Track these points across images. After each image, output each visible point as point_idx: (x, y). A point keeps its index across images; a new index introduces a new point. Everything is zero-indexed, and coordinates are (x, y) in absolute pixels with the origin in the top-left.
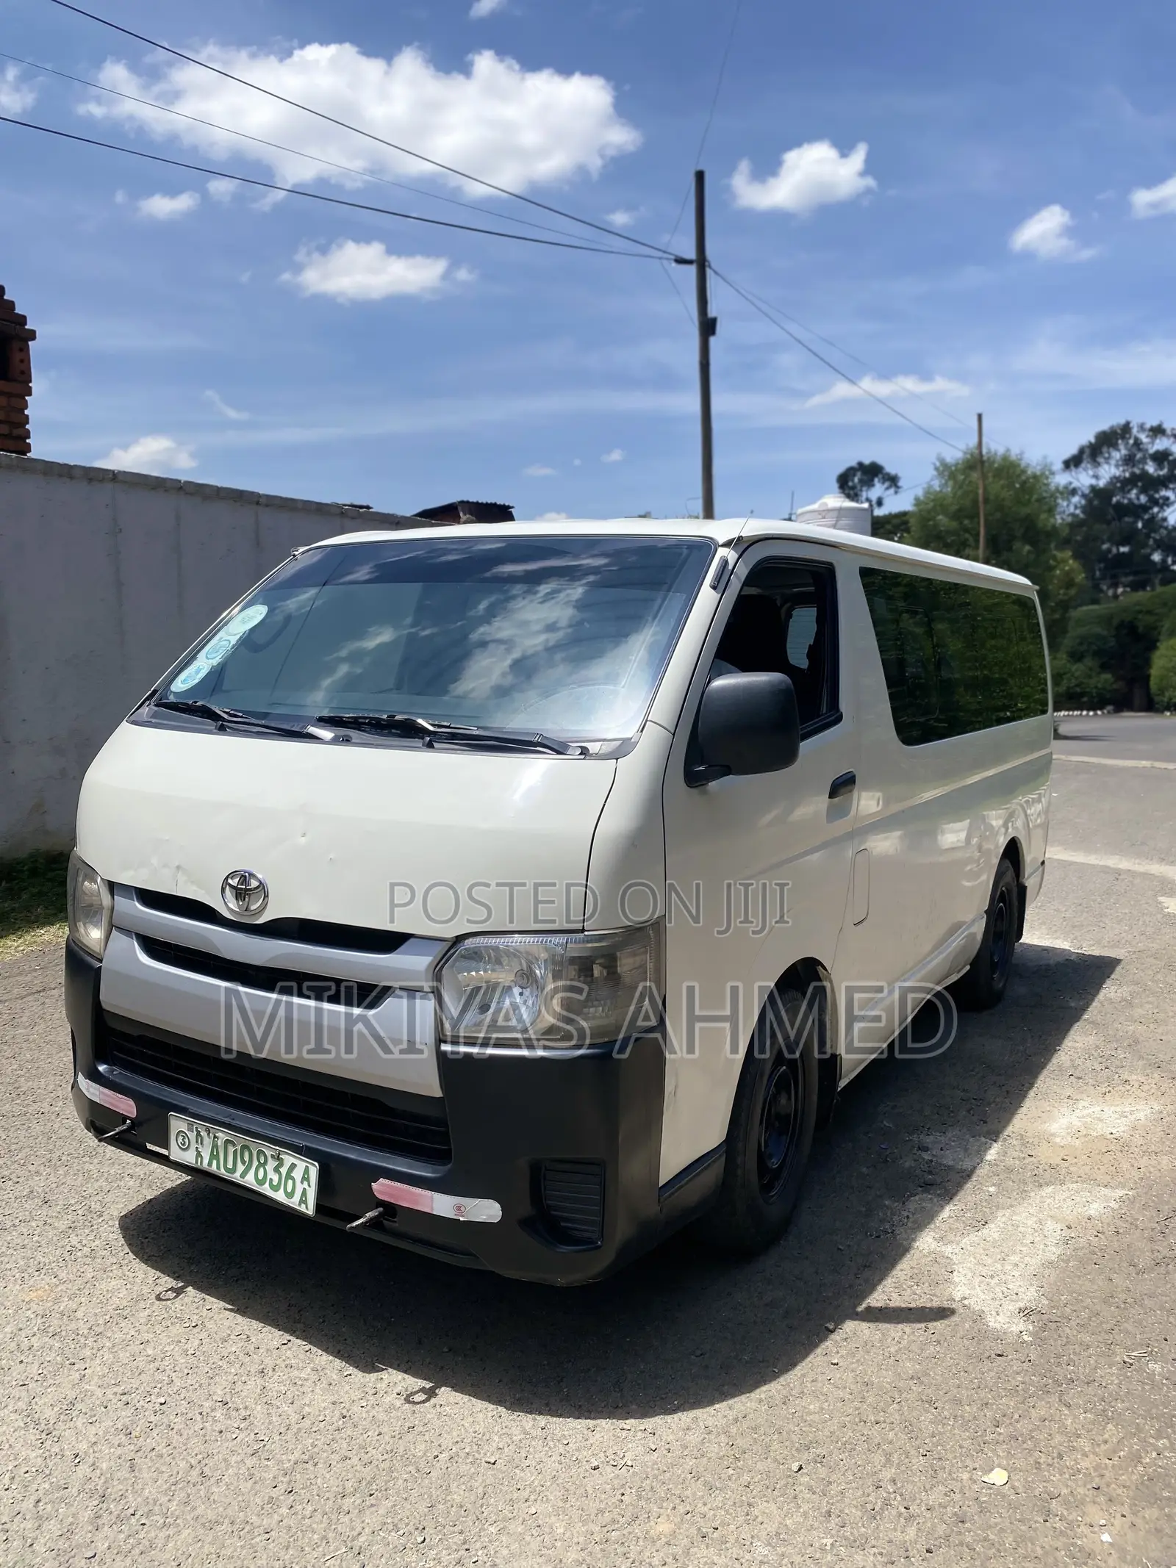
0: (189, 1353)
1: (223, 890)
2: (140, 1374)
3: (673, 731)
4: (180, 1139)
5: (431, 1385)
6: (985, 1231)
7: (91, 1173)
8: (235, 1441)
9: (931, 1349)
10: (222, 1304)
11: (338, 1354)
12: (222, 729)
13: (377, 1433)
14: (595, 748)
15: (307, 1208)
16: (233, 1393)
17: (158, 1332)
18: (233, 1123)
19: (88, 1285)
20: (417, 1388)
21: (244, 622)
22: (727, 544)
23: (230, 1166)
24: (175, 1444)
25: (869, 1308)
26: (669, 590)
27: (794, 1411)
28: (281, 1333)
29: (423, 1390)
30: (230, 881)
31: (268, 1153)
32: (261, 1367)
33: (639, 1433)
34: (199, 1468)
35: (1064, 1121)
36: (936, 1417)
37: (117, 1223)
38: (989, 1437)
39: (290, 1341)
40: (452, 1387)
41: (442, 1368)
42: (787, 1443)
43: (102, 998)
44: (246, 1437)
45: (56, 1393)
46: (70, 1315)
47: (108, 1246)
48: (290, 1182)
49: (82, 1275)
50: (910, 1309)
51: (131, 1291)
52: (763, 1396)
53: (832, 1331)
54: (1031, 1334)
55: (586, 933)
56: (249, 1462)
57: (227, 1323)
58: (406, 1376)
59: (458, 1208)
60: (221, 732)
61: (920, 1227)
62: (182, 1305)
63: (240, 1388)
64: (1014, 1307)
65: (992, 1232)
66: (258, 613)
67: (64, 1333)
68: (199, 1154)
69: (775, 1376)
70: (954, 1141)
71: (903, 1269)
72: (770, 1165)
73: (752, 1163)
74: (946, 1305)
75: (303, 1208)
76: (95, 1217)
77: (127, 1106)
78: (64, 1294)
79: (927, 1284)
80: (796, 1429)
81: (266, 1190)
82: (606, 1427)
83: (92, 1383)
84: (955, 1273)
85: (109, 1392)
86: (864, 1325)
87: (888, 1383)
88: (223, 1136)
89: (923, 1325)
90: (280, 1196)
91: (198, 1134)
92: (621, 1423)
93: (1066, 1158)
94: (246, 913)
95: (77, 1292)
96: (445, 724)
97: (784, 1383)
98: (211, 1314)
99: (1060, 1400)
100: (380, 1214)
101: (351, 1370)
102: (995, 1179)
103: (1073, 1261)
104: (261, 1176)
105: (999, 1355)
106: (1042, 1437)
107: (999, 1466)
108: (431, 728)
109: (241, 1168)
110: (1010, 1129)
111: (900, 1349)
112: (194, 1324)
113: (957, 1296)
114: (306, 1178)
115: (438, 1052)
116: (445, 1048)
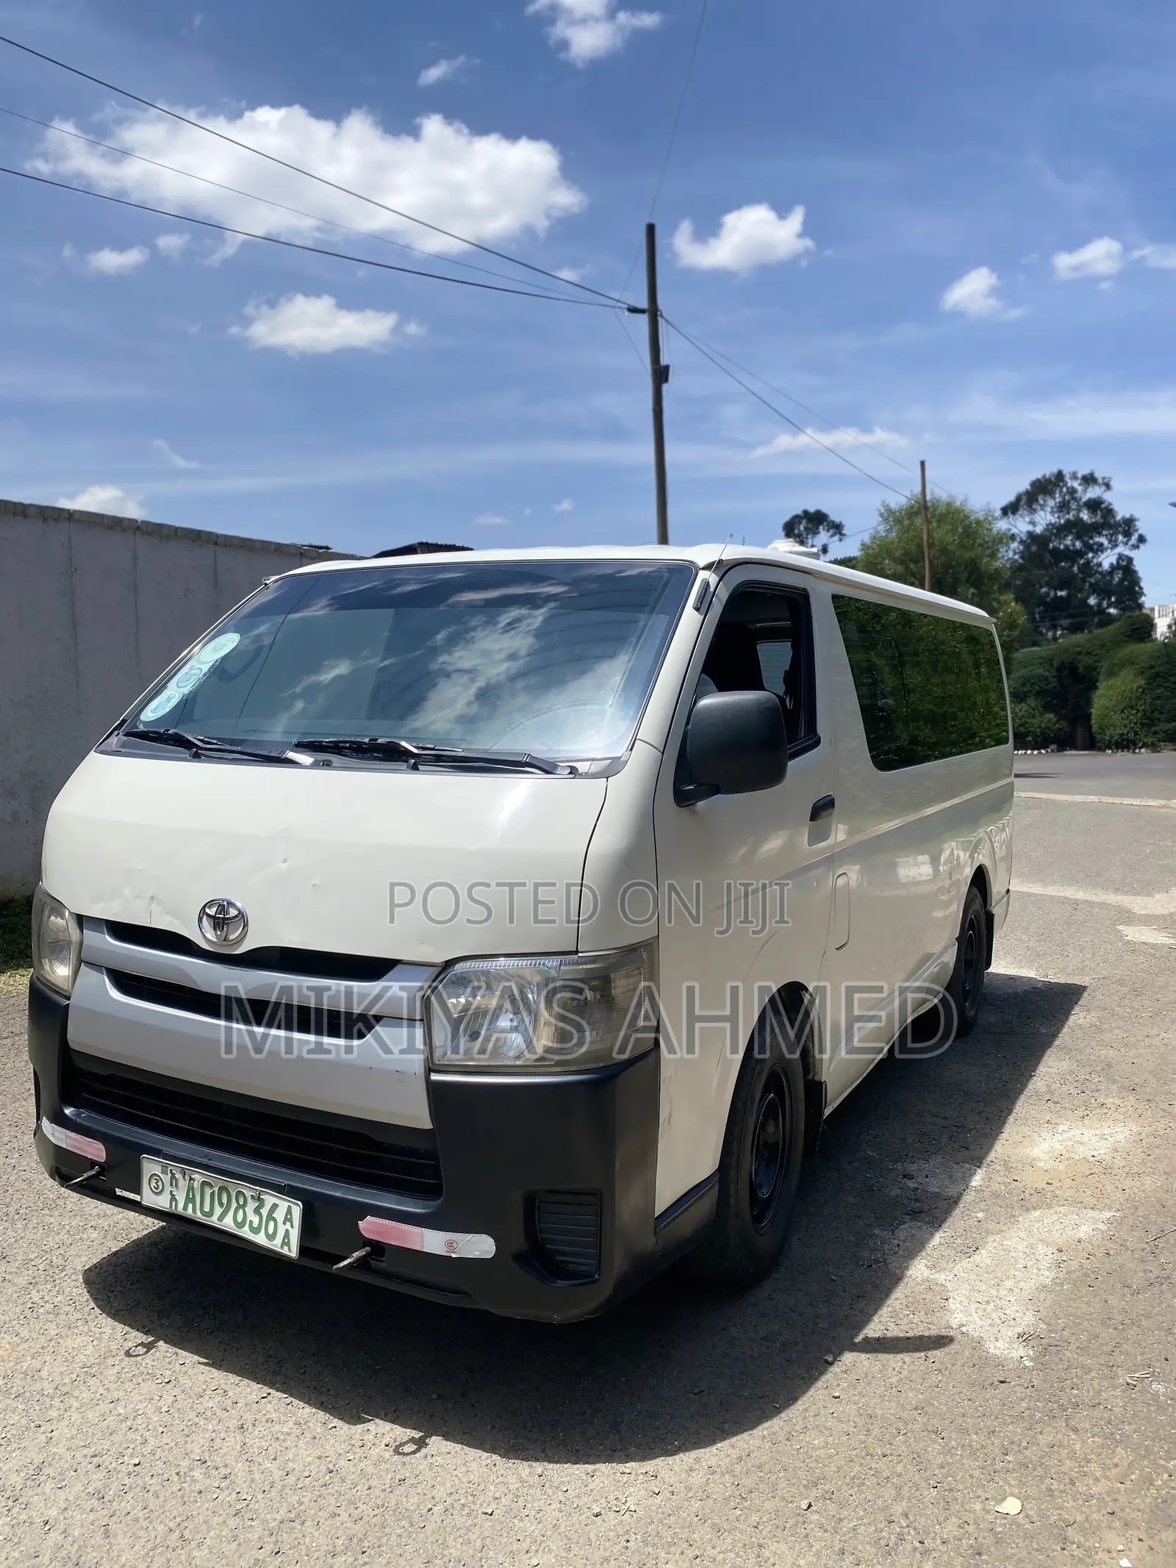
0: (163, 1410)
1: (200, 920)
2: (111, 1434)
3: (662, 750)
4: (153, 1184)
5: (421, 1434)
6: (976, 1258)
7: (52, 1226)
8: (216, 1502)
9: (934, 1378)
10: (196, 1358)
11: (322, 1406)
12: (197, 757)
13: (366, 1487)
14: (582, 767)
15: (290, 1250)
16: (212, 1450)
17: (129, 1390)
18: (211, 1163)
19: (53, 1342)
20: (406, 1439)
21: (215, 650)
22: (708, 567)
23: (207, 1209)
24: (151, 1507)
25: (866, 1339)
26: (652, 612)
27: (798, 1447)
28: (260, 1386)
29: (412, 1440)
30: (207, 910)
31: (248, 1193)
32: (240, 1423)
33: (641, 1477)
34: (177, 1532)
35: (1045, 1146)
36: (944, 1448)
37: (81, 1277)
38: (999, 1466)
39: (269, 1394)
40: (444, 1436)
41: (432, 1416)
42: (794, 1481)
43: (69, 1037)
44: (228, 1496)
45: (21, 1458)
46: (34, 1375)
47: (71, 1302)
48: (272, 1223)
49: (46, 1332)
50: (909, 1338)
51: (98, 1348)
52: (765, 1433)
53: (831, 1364)
54: (1031, 1360)
55: (580, 955)
56: (232, 1523)
57: (202, 1378)
58: (394, 1426)
59: (449, 1244)
60: (196, 760)
61: (912, 1254)
62: (154, 1361)
63: (219, 1445)
64: (1011, 1332)
65: (983, 1257)
66: (229, 642)
67: (28, 1395)
68: (173, 1198)
69: (778, 1411)
70: (938, 1168)
71: (898, 1297)
72: (760, 1195)
73: (744, 1193)
74: (944, 1332)
75: (285, 1251)
76: (57, 1271)
77: (95, 1150)
78: (26, 1353)
79: (923, 1313)
80: (802, 1465)
81: (246, 1233)
82: (604, 1470)
83: (60, 1445)
84: (950, 1301)
86: (863, 1356)
87: (892, 1414)
88: (199, 1177)
89: (922, 1354)
90: (260, 1239)
91: (173, 1176)
92: (621, 1467)
93: (1051, 1182)
94: (226, 943)
95: (41, 1350)
96: (429, 746)
97: (786, 1419)
98: (184, 1369)
99: (1067, 1425)
100: (368, 1254)
101: (336, 1422)
102: (982, 1206)
103: (1068, 1283)
104: (240, 1218)
105: (1002, 1382)
106: (1052, 1464)
107: (1012, 1495)
108: (415, 751)
109: (218, 1211)
110: (992, 1155)
111: (901, 1380)
112: (167, 1381)
113: (955, 1323)
114: (288, 1218)
115: (429, 1083)
116: (434, 1077)
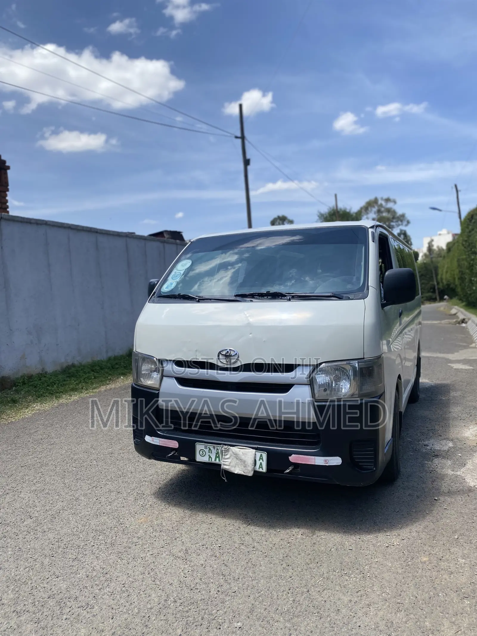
0: (216, 531)
1: (219, 356)
2: (203, 539)
3: (376, 289)
4: (201, 453)
15: (263, 469)
16: (242, 541)
18: (224, 443)
19: (159, 515)
21: (183, 266)
22: (372, 227)
24: (235, 557)
25: (444, 492)
28: (244, 522)
29: (309, 532)
30: (221, 353)
32: (246, 533)
33: (394, 536)
34: (250, 563)
35: (469, 433)
37: (152, 496)
39: (249, 524)
44: (259, 553)
45: (178, 548)
46: (161, 525)
47: (155, 504)
51: (177, 516)
55: (364, 359)
56: (267, 559)
57: (221, 521)
59: (326, 461)
61: (443, 468)
62: (200, 518)
63: (244, 539)
65: (468, 467)
66: (188, 262)
67: (164, 531)
68: (210, 457)
69: (428, 514)
70: (435, 442)
71: (447, 480)
74: (469, 488)
75: (261, 470)
76: (142, 495)
77: (174, 444)
78: (153, 519)
82: (381, 535)
83: (188, 544)
84: (466, 479)
85: (197, 546)
86: (446, 497)
88: (221, 448)
91: (210, 449)
95: (157, 518)
96: (291, 293)
98: (213, 519)
100: (294, 468)
108: (286, 294)
113: (472, 485)
114: (261, 458)
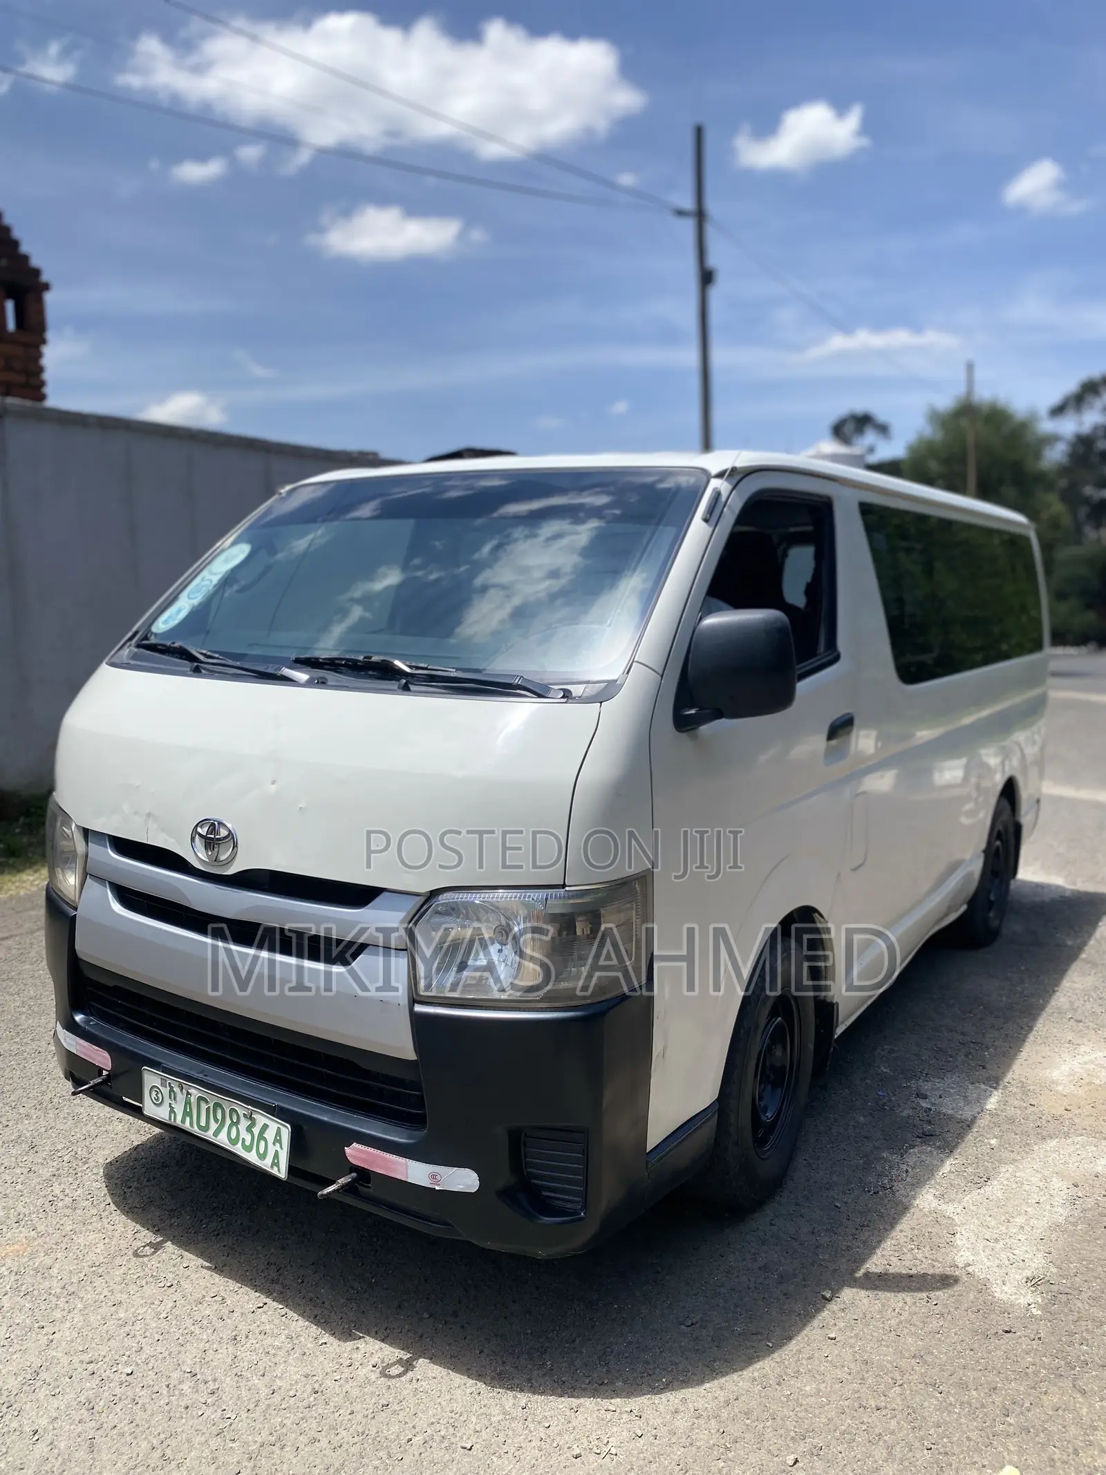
0: (161, 1316)
1: (193, 839)
2: (109, 1339)
3: (661, 673)
4: (154, 1094)
5: (409, 1355)
6: (987, 1189)
7: (81, 1117)
8: (201, 1419)
9: (935, 1324)
10: (201, 1261)
11: (316, 1320)
12: (197, 671)
13: (349, 1412)
14: (577, 690)
15: (279, 1171)
16: (204, 1363)
17: (132, 1293)
18: (205, 1079)
19: (66, 1238)
20: (394, 1359)
21: (226, 561)
22: (720, 475)
23: (203, 1123)
24: (138, 1420)
25: (867, 1275)
26: (658, 524)
27: (789, 1393)
28: (258, 1294)
29: (400, 1361)
30: (199, 830)
31: (241, 1112)
32: (234, 1334)
33: (625, 1416)
34: (160, 1449)
35: (1065, 1068)
36: (941, 1403)
37: (102, 1171)
38: (999, 1428)
39: (266, 1304)
40: (431, 1359)
41: (421, 1336)
42: (782, 1432)
43: (77, 947)
44: (213, 1414)
45: (22, 1360)
46: (44, 1272)
47: (89, 1197)
48: (262, 1143)
49: (61, 1228)
50: (912, 1276)
51: (108, 1246)
52: (756, 1374)
53: (829, 1300)
54: (1040, 1307)
55: (567, 889)
56: (214, 1443)
57: (203, 1283)
58: (383, 1345)
59: (433, 1176)
60: (196, 674)
61: (919, 1183)
62: (159, 1262)
63: (211, 1357)
64: (1018, 1276)
65: (994, 1189)
66: (242, 552)
67: (36, 1293)
68: (172, 1110)
69: (770, 1351)
70: (953, 1088)
71: (904, 1229)
72: (764, 1118)
73: (745, 1119)
74: (948, 1271)
75: (275, 1171)
76: (80, 1164)
77: (102, 1059)
78: (40, 1248)
79: (928, 1248)
80: (791, 1413)
81: (238, 1150)
82: (589, 1405)
83: (59, 1349)
84: (958, 1236)
85: (76, 1359)
86: (863, 1293)
87: (890, 1362)
88: (196, 1092)
89: (924, 1295)
90: (252, 1157)
91: (171, 1090)
92: (606, 1403)
93: (1069, 1108)
94: (216, 863)
95: (54, 1247)
96: (422, 665)
97: (778, 1360)
98: (187, 1272)
99: (1074, 1386)
100: (354, 1180)
101: (327, 1338)
102: (996, 1131)
103: (1082, 1223)
104: (233, 1135)
105: (1007, 1332)
106: (1056, 1430)
107: (1011, 1463)
108: (408, 670)
109: (214, 1126)
110: (1009, 1076)
111: (901, 1322)
112: (169, 1284)
113: (960, 1262)
114: (278, 1140)
115: (412, 1013)
116: (418, 1008)
